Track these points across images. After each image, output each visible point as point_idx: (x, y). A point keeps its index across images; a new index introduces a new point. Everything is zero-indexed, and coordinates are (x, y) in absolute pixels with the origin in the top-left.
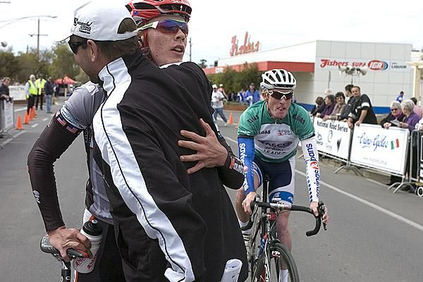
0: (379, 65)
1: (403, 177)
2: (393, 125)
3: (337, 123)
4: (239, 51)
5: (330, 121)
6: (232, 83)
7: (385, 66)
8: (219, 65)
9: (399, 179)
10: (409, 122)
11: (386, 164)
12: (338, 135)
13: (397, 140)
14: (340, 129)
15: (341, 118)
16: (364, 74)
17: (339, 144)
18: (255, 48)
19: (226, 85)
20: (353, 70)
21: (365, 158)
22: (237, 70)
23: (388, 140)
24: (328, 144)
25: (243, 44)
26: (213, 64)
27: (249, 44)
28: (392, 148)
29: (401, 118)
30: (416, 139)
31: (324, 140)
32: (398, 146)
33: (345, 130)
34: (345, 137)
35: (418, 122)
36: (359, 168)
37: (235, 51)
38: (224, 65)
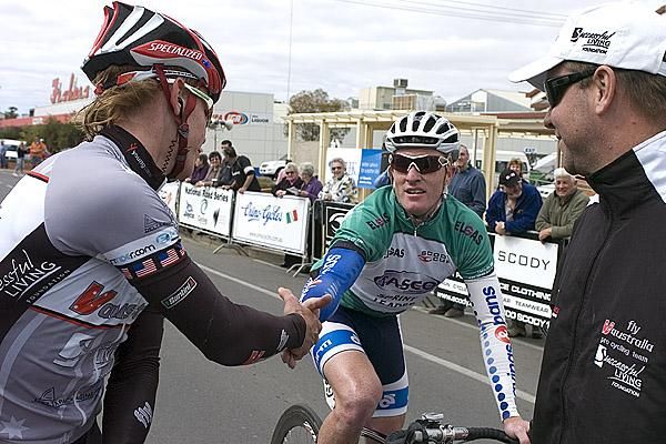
0: (238, 118)
1: (304, 257)
2: (288, 193)
3: (213, 190)
4: (62, 97)
5: (203, 188)
6: (56, 137)
7: (244, 119)
8: (35, 114)
9: (299, 260)
10: (309, 189)
11: (280, 241)
12: (214, 205)
13: (295, 212)
14: (217, 197)
15: (218, 185)
16: (229, 128)
17: (216, 216)
18: (84, 94)
19: (48, 140)
20: (216, 123)
21: (251, 234)
22: (63, 122)
23: (283, 211)
24: (202, 216)
25: (68, 89)
26: (28, 113)
27: (76, 88)
28: (289, 221)
29: (298, 184)
30: (319, 210)
31: (196, 212)
32: (296, 219)
33: (225, 198)
34: (225, 208)
35: (321, 189)
36: (243, 245)
37: (57, 97)
38: (45, 114)
